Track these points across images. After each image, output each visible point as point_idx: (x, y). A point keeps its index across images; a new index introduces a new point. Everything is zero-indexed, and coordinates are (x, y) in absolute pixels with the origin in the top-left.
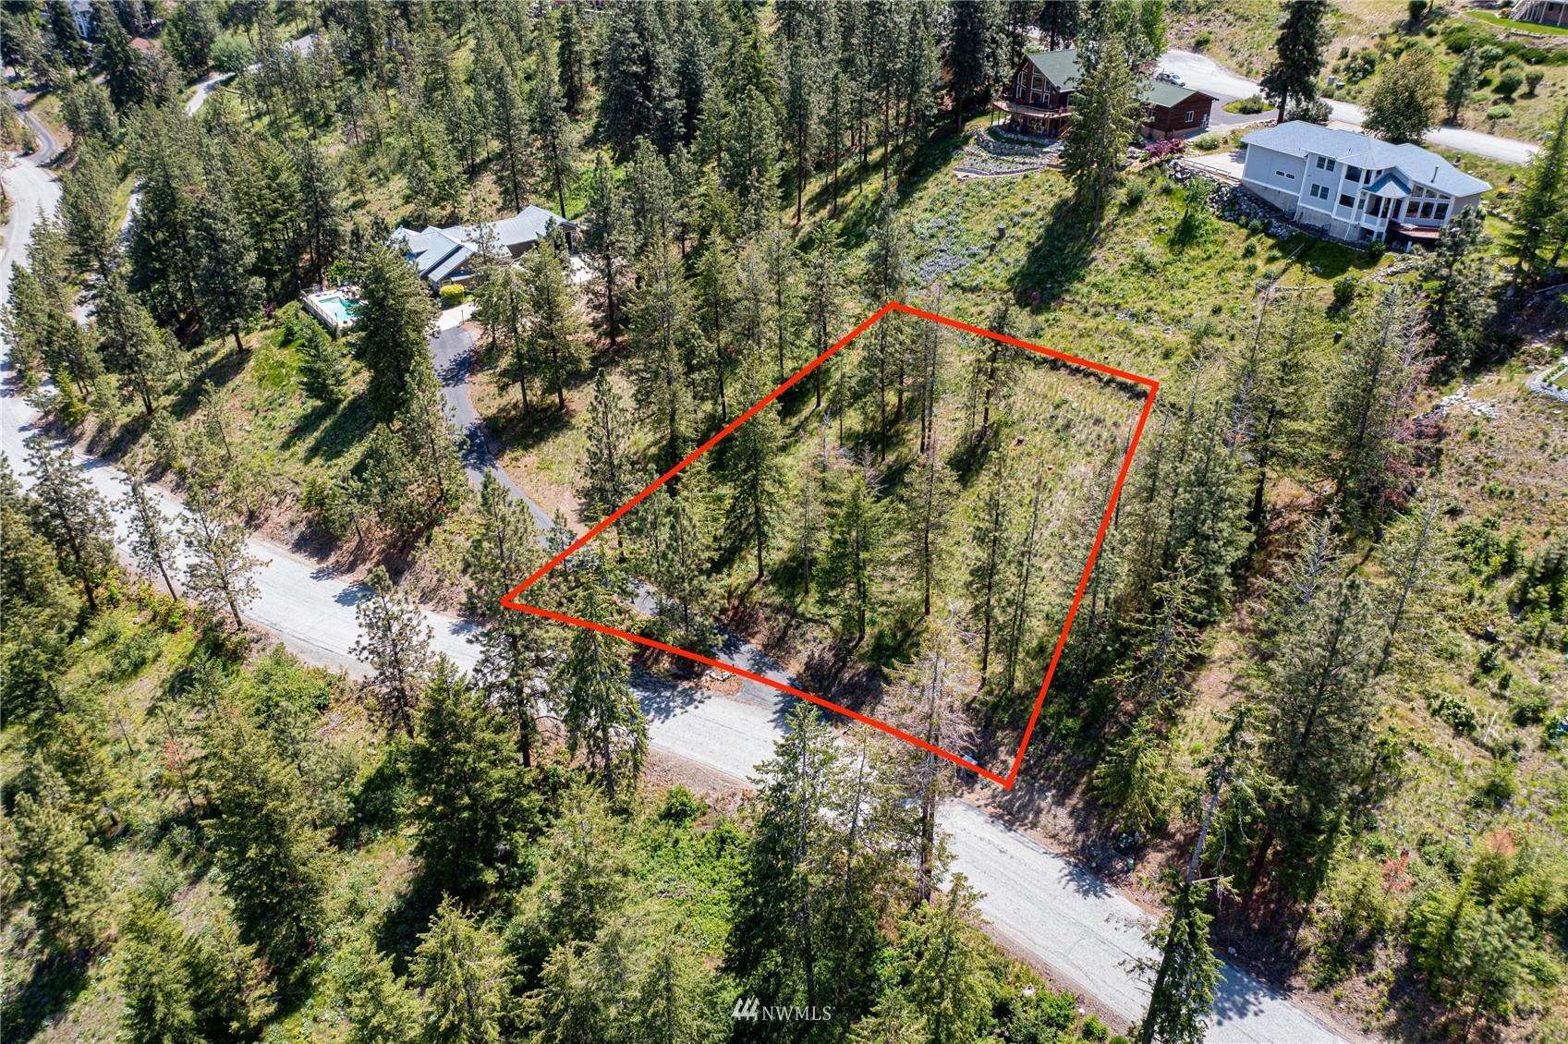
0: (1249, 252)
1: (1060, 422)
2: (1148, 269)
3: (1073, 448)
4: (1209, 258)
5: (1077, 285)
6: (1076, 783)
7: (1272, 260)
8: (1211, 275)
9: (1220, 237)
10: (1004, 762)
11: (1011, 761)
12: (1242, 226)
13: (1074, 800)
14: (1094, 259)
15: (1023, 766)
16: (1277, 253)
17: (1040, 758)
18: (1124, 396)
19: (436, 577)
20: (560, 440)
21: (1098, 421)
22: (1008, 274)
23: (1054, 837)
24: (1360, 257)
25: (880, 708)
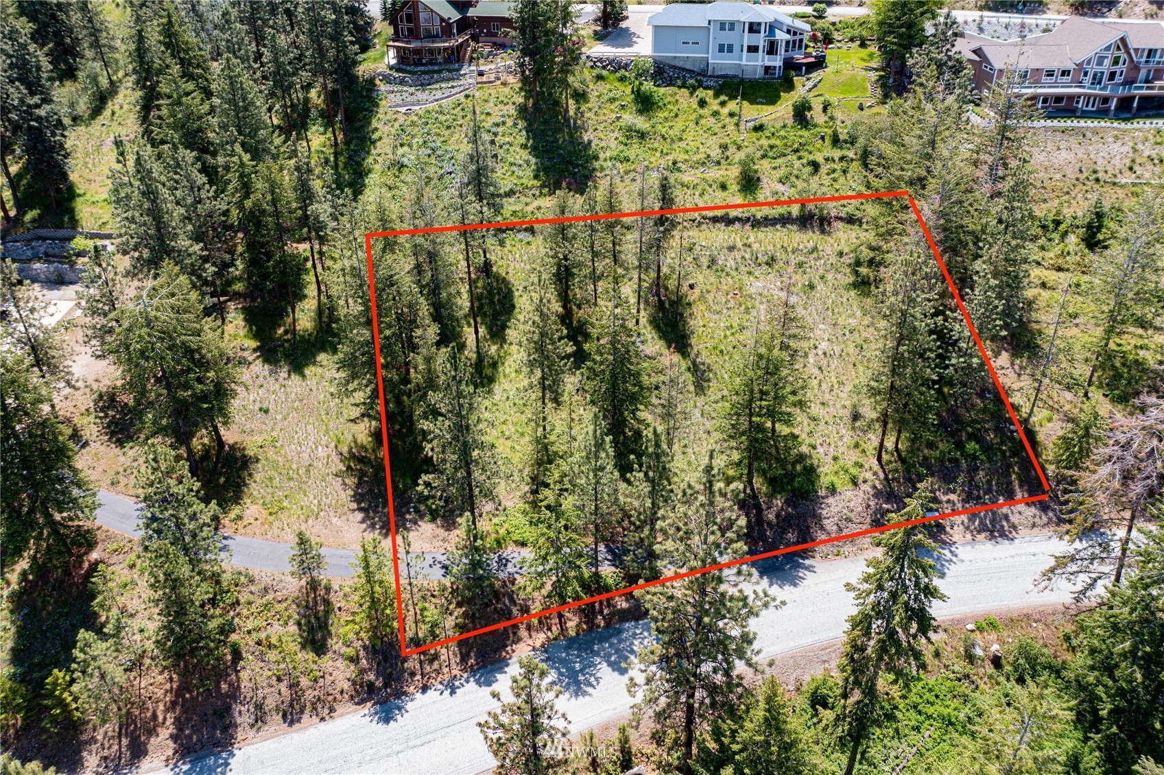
0: (702, 103)
1: (705, 261)
2: (642, 135)
3: (734, 273)
4: (677, 115)
5: (597, 164)
6: (1010, 483)
7: (723, 104)
8: (692, 125)
9: (669, 99)
10: (948, 501)
11: (953, 497)
12: (680, 87)
13: (1019, 495)
14: (590, 142)
15: (964, 496)
16: (723, 98)
17: (970, 482)
18: (722, 226)
19: (283, 687)
20: (258, 477)
21: (731, 248)
22: (529, 173)
23: (1034, 525)
24: (781, 85)
25: (825, 522)
